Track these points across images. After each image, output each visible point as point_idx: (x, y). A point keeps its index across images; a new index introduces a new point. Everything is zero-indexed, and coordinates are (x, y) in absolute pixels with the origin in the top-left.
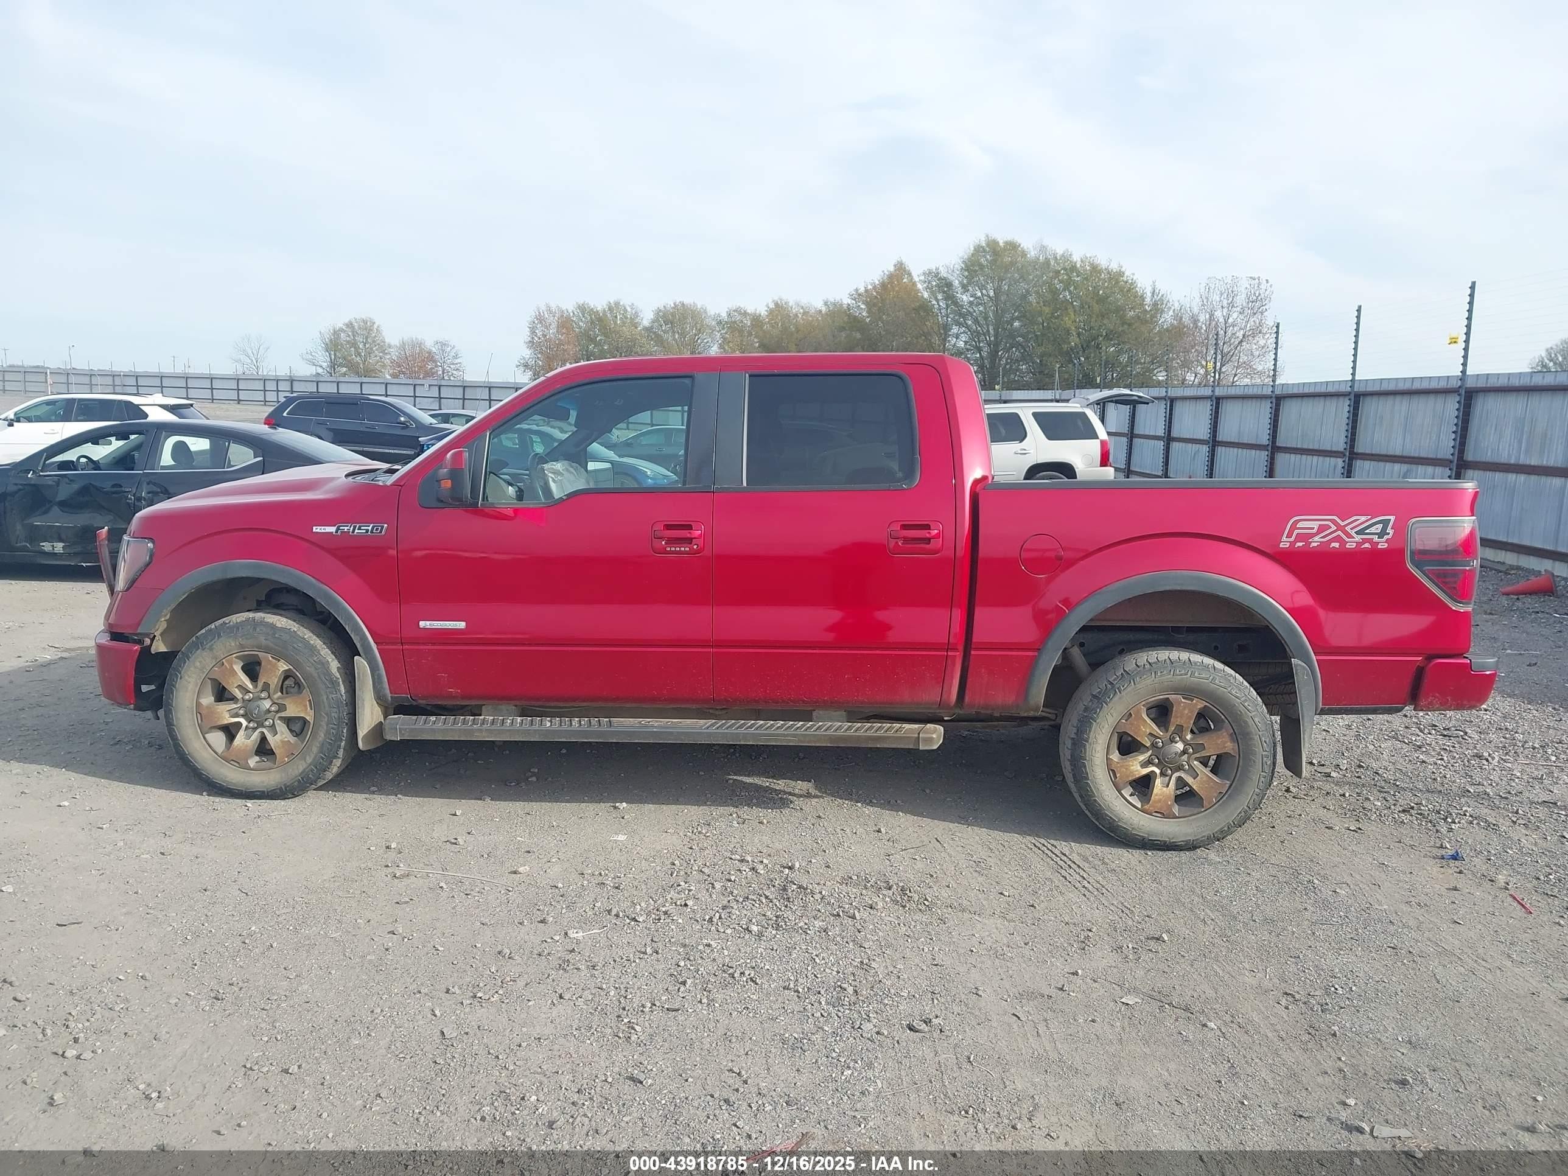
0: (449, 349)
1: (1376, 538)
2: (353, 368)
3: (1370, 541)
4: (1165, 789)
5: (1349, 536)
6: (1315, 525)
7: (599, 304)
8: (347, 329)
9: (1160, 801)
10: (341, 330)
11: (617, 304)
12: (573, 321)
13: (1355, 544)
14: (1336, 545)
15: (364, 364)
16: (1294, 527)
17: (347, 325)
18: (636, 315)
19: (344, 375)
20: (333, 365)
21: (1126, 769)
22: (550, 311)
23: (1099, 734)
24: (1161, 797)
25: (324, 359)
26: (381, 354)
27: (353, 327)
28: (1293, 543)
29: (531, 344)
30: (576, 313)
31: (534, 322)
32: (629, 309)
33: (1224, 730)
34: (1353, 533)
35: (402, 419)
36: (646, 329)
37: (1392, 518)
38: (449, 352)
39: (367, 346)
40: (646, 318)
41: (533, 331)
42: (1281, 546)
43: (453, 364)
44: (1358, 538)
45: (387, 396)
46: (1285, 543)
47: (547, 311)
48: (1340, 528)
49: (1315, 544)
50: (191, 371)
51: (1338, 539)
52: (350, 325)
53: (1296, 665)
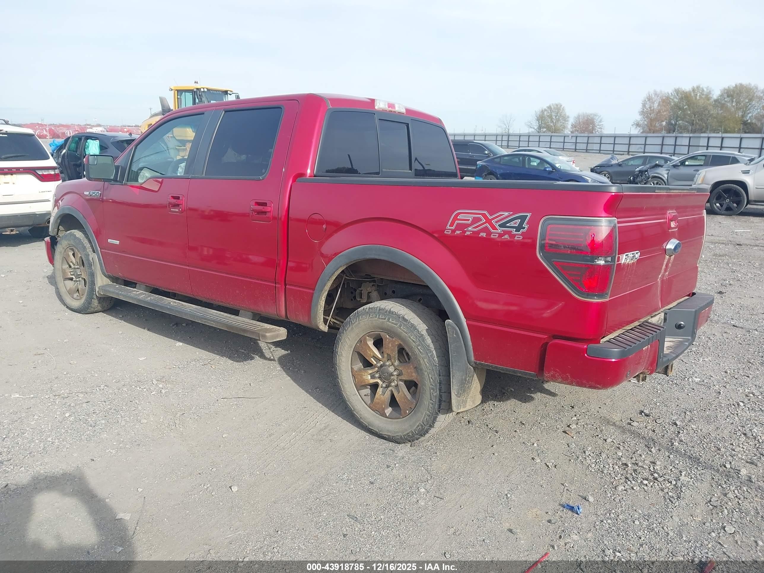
0: (597, 117)
1: (514, 231)
2: (549, 128)
3: (509, 233)
4: (382, 396)
5: (494, 228)
6: (470, 218)
7: (687, 87)
8: (548, 109)
9: (378, 403)
10: (545, 110)
11: (698, 87)
12: (670, 98)
13: (497, 235)
14: (483, 235)
15: (555, 126)
16: (455, 218)
17: (548, 107)
18: (710, 93)
19: (544, 132)
20: (540, 127)
21: (361, 377)
22: (656, 94)
23: (343, 350)
24: (379, 401)
25: (536, 125)
26: (563, 121)
27: (551, 108)
28: (453, 231)
29: (642, 113)
30: (673, 94)
31: (645, 101)
32: (705, 90)
33: (411, 364)
34: (497, 226)
35: (486, 152)
36: (716, 101)
37: (529, 215)
38: (597, 119)
39: (557, 117)
40: (716, 94)
41: (644, 105)
42: (445, 232)
43: (599, 125)
44: (500, 230)
45: (485, 140)
46: (449, 229)
47: (654, 94)
48: (489, 221)
49: (468, 233)
50: (477, 132)
51: (485, 230)
52: (550, 107)
53: (449, 325)
